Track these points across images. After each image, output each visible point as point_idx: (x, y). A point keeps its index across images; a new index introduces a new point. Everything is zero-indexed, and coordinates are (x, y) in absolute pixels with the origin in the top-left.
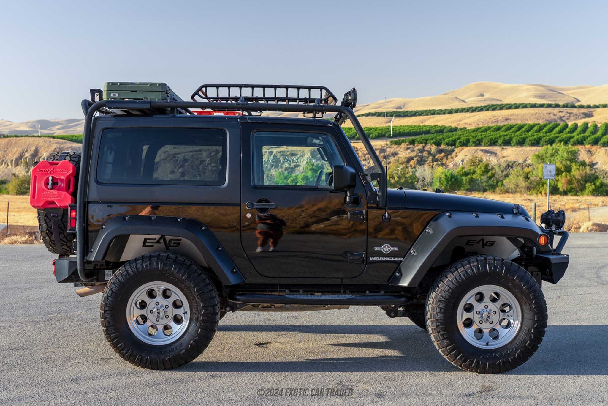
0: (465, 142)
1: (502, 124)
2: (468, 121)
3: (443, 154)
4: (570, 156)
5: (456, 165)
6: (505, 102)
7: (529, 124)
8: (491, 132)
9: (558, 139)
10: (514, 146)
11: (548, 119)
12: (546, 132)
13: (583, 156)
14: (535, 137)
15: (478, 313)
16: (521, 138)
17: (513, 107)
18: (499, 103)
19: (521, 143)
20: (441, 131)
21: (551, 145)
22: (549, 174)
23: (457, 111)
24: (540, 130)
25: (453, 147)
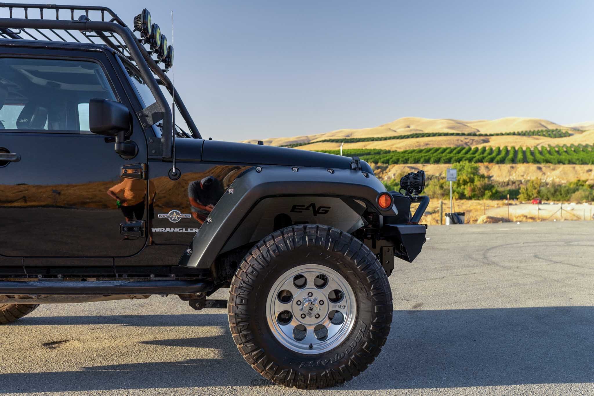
0: (396, 161)
1: (423, 148)
2: (398, 146)
3: (379, 170)
4: (473, 171)
5: (389, 178)
6: (426, 131)
7: (443, 148)
8: (415, 153)
9: (464, 158)
10: (432, 163)
11: (457, 144)
12: (455, 154)
13: (483, 171)
14: (448, 157)
15: (299, 303)
16: (437, 158)
17: (432, 135)
18: (421, 132)
19: (437, 161)
20: (378, 152)
21: (459, 162)
22: (451, 177)
23: (390, 138)
24: (451, 152)
25: (387, 165)
